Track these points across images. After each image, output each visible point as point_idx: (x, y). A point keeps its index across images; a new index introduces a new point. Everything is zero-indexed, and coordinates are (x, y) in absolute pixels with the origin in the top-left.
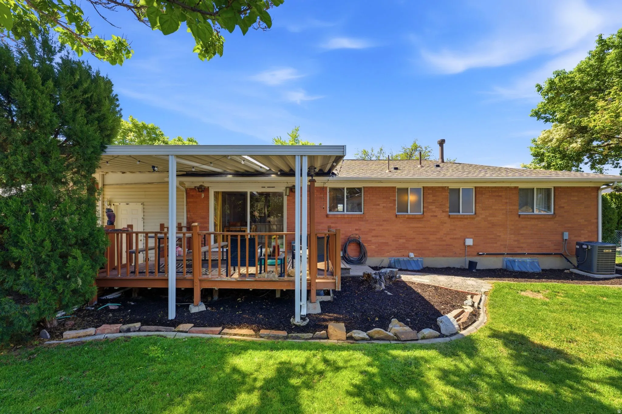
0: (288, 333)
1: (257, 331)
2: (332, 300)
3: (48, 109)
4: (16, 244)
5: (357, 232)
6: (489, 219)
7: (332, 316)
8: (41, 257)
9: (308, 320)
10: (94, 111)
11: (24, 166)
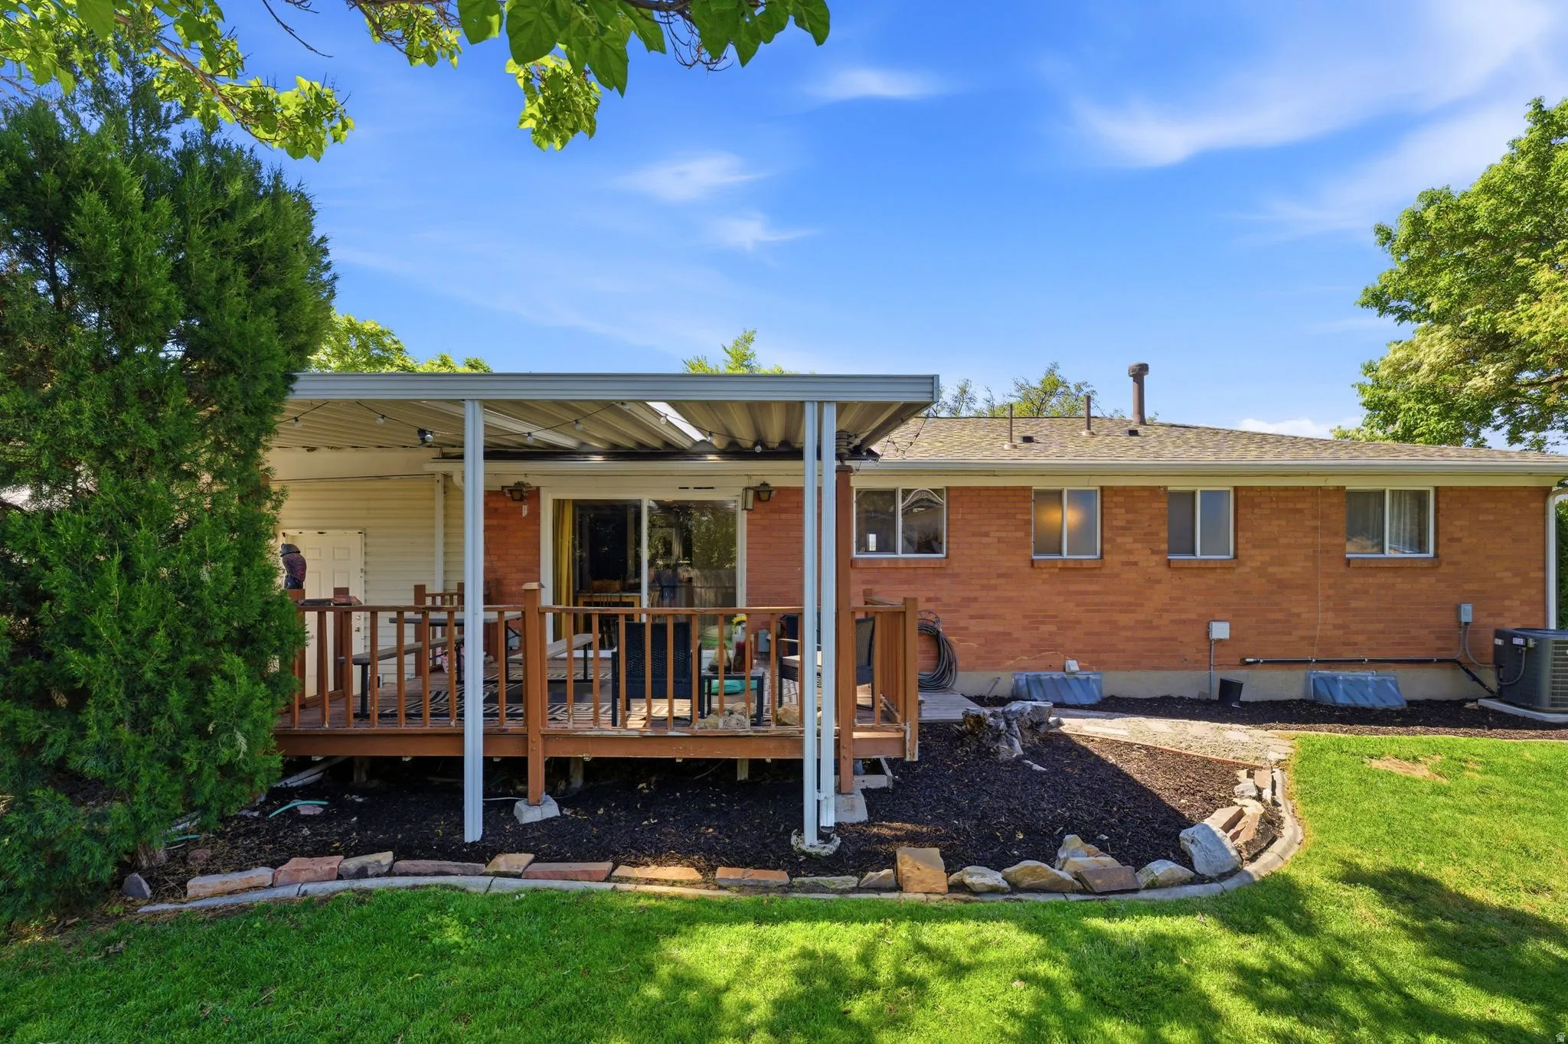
0: (791, 877)
1: (708, 870)
2: (891, 787)
3: (162, 274)
4: (75, 641)
5: (930, 606)
6: (1271, 570)
7: (900, 829)
8: (140, 677)
9: (838, 841)
10: (266, 282)
11: (95, 429)
